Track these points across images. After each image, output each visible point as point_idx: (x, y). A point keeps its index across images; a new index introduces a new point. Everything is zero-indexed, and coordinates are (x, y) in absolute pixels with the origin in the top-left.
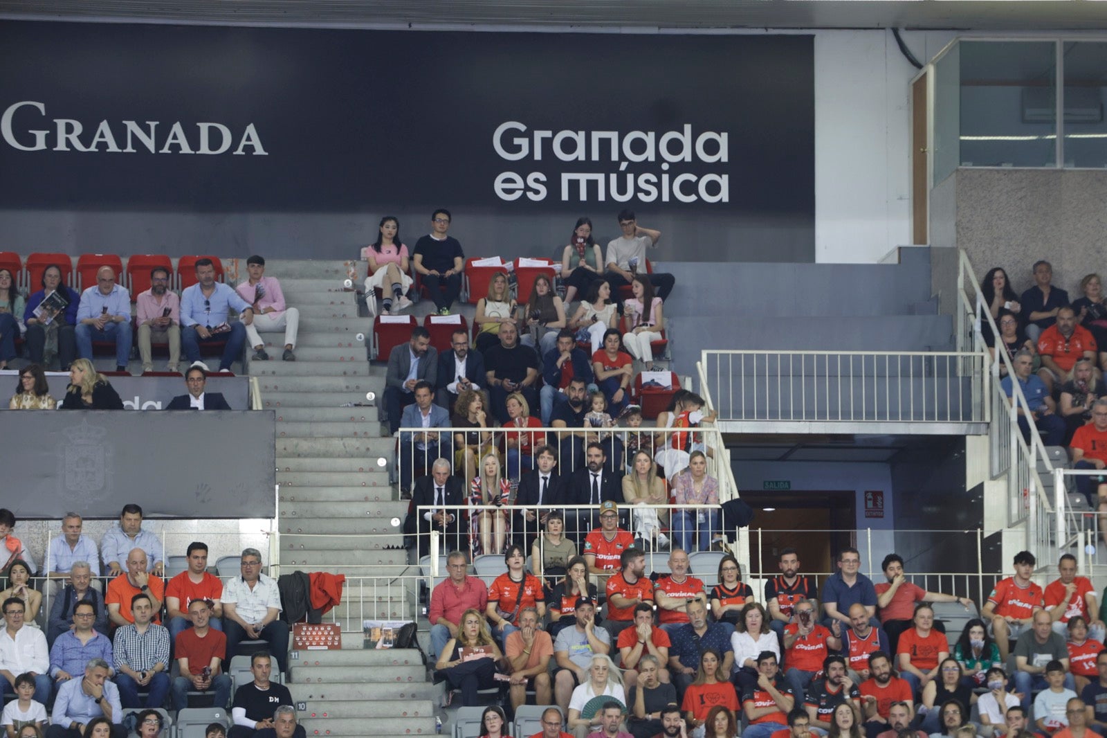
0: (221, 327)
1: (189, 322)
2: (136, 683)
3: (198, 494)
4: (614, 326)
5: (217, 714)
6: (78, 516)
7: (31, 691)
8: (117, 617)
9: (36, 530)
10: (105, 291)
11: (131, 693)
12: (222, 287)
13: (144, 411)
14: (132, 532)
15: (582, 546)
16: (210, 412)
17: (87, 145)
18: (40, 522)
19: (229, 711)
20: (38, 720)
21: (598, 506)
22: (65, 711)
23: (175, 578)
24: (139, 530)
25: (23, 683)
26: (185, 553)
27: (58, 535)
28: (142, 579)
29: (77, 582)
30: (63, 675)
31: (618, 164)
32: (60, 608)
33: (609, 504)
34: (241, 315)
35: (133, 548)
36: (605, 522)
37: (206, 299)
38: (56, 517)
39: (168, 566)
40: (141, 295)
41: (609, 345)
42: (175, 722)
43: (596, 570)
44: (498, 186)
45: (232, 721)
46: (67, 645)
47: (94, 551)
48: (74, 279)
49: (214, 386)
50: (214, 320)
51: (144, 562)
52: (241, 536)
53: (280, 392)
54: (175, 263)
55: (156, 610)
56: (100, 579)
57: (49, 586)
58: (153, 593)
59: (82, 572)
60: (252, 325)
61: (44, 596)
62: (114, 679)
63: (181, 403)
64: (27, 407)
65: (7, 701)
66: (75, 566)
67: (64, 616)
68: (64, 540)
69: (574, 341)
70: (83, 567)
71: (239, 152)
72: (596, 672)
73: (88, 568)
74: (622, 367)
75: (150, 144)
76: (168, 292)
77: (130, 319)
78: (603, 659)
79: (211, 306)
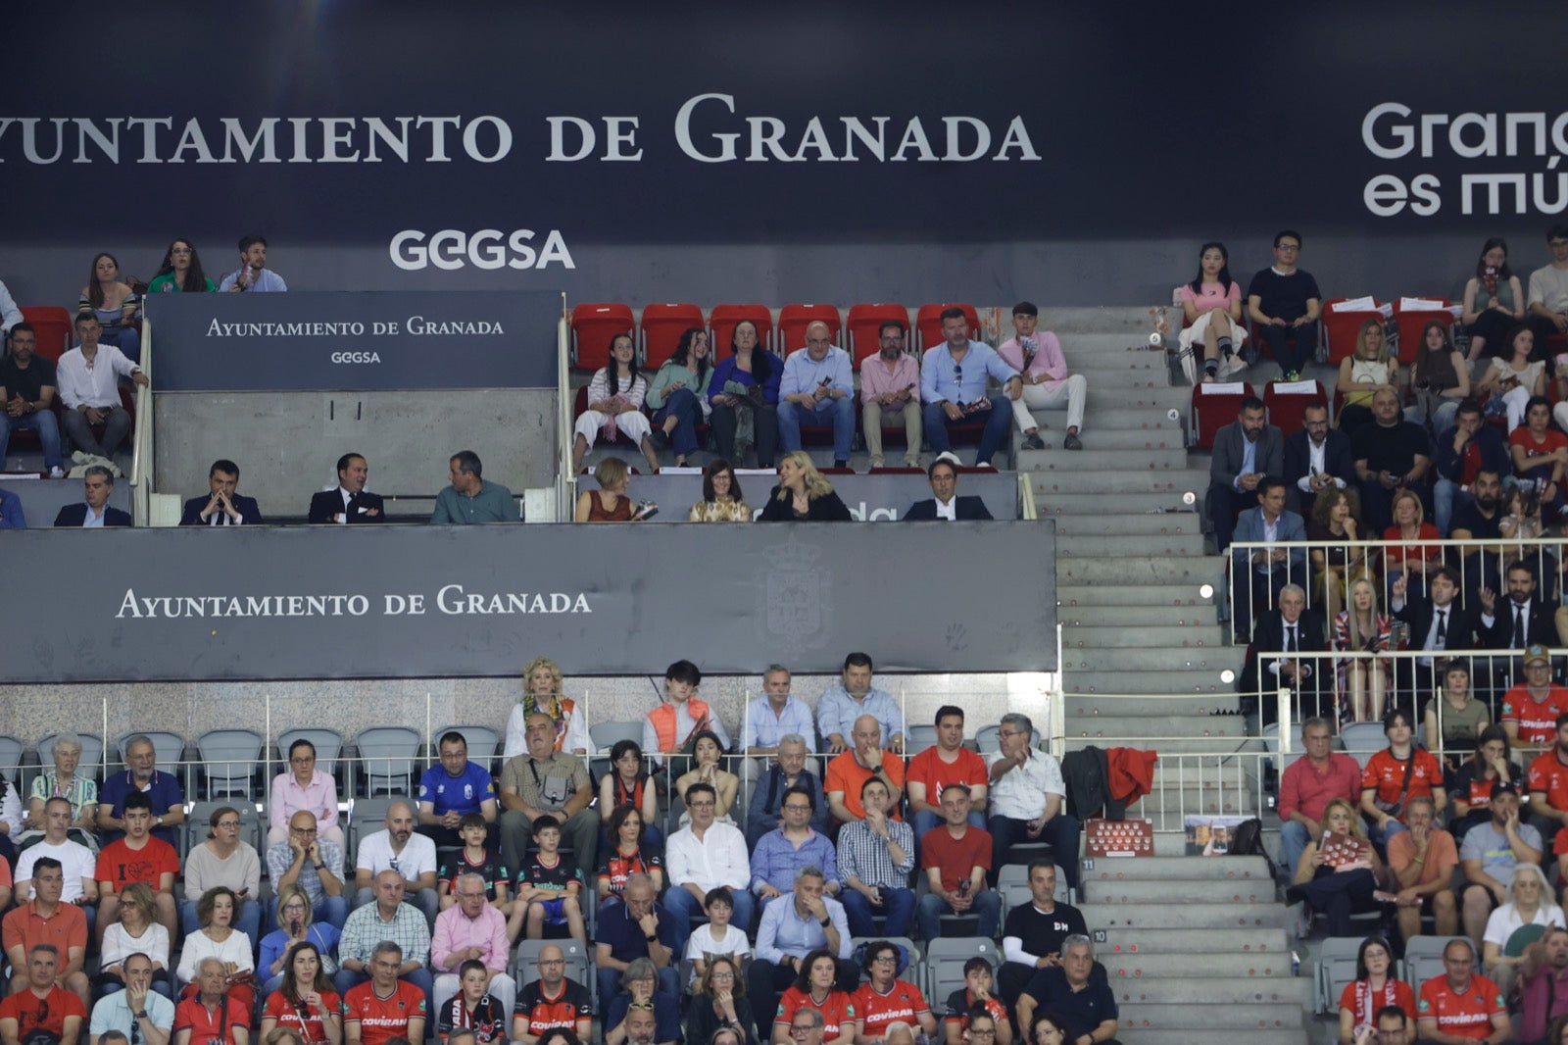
0: (978, 404)
1: (934, 397)
2: (870, 903)
3: (949, 638)
4: (1541, 392)
5: (982, 946)
6: (784, 670)
7: (727, 913)
8: (840, 810)
9: (728, 690)
10: (818, 355)
11: (865, 915)
12: (977, 346)
13: (873, 522)
14: (859, 692)
15: (1499, 710)
16: (964, 523)
17: (792, 152)
18: (734, 678)
19: (999, 943)
20: (737, 953)
21: (1521, 652)
22: (772, 940)
23: (919, 756)
24: (869, 689)
25: (716, 902)
26: (932, 722)
27: (759, 696)
28: (874, 758)
29: (787, 763)
30: (770, 890)
31: (1545, 159)
32: (763, 798)
33: (1536, 650)
34: (1006, 387)
35: (860, 714)
36: (1532, 675)
37: (956, 364)
38: (755, 671)
39: (910, 739)
40: (866, 361)
41: (1534, 419)
42: (924, 958)
43: (1521, 743)
44: (1370, 195)
45: (1004, 956)
46: (775, 848)
47: (808, 719)
48: (775, 339)
49: (968, 486)
50: (968, 393)
51: (876, 733)
52: (1010, 697)
53: (1062, 493)
54: (913, 314)
55: (895, 800)
56: (817, 758)
57: (748, 766)
58: (889, 776)
59: (794, 749)
60: (1021, 400)
61: (741, 782)
62: (838, 896)
63: (924, 511)
64: (714, 519)
65: (695, 926)
66: (786, 740)
67: (768, 810)
68: (767, 703)
69: (1481, 415)
70: (795, 742)
71: (1002, 156)
72: (1522, 890)
73: (803, 743)
74: (1553, 451)
75: (878, 149)
76: (904, 356)
77: (853, 395)
78: (1531, 871)
79: (963, 373)
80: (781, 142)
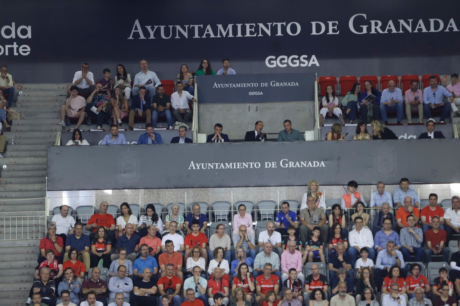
0: (440, 104)
1: (427, 102)
2: (410, 252)
3: (432, 173)
5: (444, 265)
6: (383, 183)
7: (367, 254)
8: (400, 224)
9: (366, 189)
10: (392, 91)
11: (407, 255)
12: (440, 87)
13: (409, 140)
14: (405, 189)
16: (436, 139)
17: (384, 30)
18: (368, 186)
19: (449, 264)
20: (370, 266)
22: (381, 263)
23: (424, 208)
24: (408, 189)
25: (363, 251)
26: (428, 198)
27: (375, 191)
28: (410, 209)
29: (384, 210)
30: (380, 248)
32: (377, 221)
34: (449, 99)
35: (406, 196)
37: (433, 92)
38: (374, 184)
39: (421, 203)
40: (406, 92)
42: (427, 268)
45: (451, 267)
46: (381, 236)
47: (390, 197)
48: (379, 86)
49: (438, 128)
50: (437, 101)
51: (411, 202)
52: (451, 191)
54: (420, 78)
55: (417, 221)
56: (393, 209)
57: (372, 212)
58: (415, 214)
59: (386, 206)
60: (453, 103)
61: (370, 216)
62: (400, 250)
63: (424, 136)
64: (360, 139)
65: (357, 258)
66: (383, 204)
67: (379, 224)
68: (378, 193)
70: (387, 204)
71: (447, 30)
73: (389, 205)
75: (409, 29)
76: (418, 90)
77: (402, 102)
79: (436, 95)
80: (380, 27)
